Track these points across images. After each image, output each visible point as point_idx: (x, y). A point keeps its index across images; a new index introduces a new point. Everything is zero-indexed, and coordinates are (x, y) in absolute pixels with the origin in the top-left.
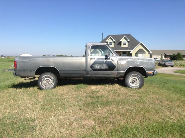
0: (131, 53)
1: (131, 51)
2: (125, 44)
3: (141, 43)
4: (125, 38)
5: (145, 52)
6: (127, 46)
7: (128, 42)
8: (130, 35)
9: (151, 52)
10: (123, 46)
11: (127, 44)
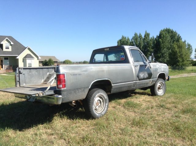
0: (18, 59)
1: (17, 56)
2: (7, 48)
3: (29, 48)
4: (7, 40)
5: (33, 58)
6: (10, 50)
7: (11, 45)
8: (11, 37)
9: (40, 58)
10: (4, 50)
11: (10, 47)
